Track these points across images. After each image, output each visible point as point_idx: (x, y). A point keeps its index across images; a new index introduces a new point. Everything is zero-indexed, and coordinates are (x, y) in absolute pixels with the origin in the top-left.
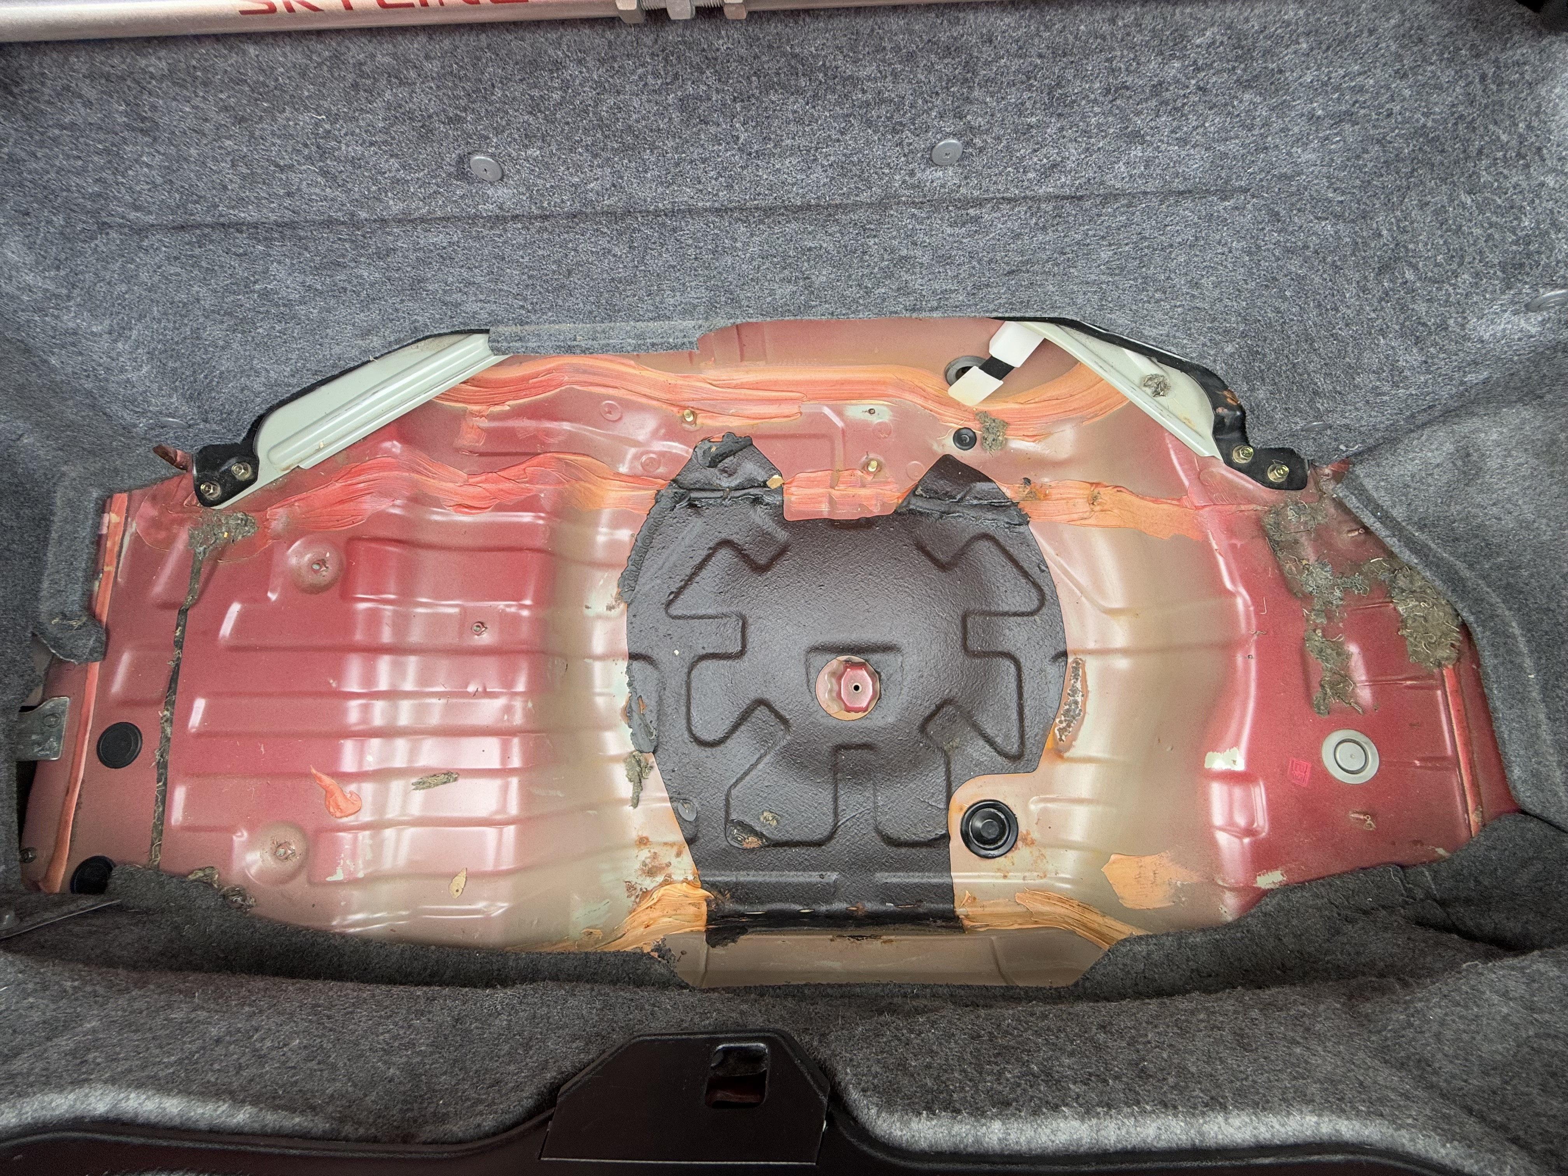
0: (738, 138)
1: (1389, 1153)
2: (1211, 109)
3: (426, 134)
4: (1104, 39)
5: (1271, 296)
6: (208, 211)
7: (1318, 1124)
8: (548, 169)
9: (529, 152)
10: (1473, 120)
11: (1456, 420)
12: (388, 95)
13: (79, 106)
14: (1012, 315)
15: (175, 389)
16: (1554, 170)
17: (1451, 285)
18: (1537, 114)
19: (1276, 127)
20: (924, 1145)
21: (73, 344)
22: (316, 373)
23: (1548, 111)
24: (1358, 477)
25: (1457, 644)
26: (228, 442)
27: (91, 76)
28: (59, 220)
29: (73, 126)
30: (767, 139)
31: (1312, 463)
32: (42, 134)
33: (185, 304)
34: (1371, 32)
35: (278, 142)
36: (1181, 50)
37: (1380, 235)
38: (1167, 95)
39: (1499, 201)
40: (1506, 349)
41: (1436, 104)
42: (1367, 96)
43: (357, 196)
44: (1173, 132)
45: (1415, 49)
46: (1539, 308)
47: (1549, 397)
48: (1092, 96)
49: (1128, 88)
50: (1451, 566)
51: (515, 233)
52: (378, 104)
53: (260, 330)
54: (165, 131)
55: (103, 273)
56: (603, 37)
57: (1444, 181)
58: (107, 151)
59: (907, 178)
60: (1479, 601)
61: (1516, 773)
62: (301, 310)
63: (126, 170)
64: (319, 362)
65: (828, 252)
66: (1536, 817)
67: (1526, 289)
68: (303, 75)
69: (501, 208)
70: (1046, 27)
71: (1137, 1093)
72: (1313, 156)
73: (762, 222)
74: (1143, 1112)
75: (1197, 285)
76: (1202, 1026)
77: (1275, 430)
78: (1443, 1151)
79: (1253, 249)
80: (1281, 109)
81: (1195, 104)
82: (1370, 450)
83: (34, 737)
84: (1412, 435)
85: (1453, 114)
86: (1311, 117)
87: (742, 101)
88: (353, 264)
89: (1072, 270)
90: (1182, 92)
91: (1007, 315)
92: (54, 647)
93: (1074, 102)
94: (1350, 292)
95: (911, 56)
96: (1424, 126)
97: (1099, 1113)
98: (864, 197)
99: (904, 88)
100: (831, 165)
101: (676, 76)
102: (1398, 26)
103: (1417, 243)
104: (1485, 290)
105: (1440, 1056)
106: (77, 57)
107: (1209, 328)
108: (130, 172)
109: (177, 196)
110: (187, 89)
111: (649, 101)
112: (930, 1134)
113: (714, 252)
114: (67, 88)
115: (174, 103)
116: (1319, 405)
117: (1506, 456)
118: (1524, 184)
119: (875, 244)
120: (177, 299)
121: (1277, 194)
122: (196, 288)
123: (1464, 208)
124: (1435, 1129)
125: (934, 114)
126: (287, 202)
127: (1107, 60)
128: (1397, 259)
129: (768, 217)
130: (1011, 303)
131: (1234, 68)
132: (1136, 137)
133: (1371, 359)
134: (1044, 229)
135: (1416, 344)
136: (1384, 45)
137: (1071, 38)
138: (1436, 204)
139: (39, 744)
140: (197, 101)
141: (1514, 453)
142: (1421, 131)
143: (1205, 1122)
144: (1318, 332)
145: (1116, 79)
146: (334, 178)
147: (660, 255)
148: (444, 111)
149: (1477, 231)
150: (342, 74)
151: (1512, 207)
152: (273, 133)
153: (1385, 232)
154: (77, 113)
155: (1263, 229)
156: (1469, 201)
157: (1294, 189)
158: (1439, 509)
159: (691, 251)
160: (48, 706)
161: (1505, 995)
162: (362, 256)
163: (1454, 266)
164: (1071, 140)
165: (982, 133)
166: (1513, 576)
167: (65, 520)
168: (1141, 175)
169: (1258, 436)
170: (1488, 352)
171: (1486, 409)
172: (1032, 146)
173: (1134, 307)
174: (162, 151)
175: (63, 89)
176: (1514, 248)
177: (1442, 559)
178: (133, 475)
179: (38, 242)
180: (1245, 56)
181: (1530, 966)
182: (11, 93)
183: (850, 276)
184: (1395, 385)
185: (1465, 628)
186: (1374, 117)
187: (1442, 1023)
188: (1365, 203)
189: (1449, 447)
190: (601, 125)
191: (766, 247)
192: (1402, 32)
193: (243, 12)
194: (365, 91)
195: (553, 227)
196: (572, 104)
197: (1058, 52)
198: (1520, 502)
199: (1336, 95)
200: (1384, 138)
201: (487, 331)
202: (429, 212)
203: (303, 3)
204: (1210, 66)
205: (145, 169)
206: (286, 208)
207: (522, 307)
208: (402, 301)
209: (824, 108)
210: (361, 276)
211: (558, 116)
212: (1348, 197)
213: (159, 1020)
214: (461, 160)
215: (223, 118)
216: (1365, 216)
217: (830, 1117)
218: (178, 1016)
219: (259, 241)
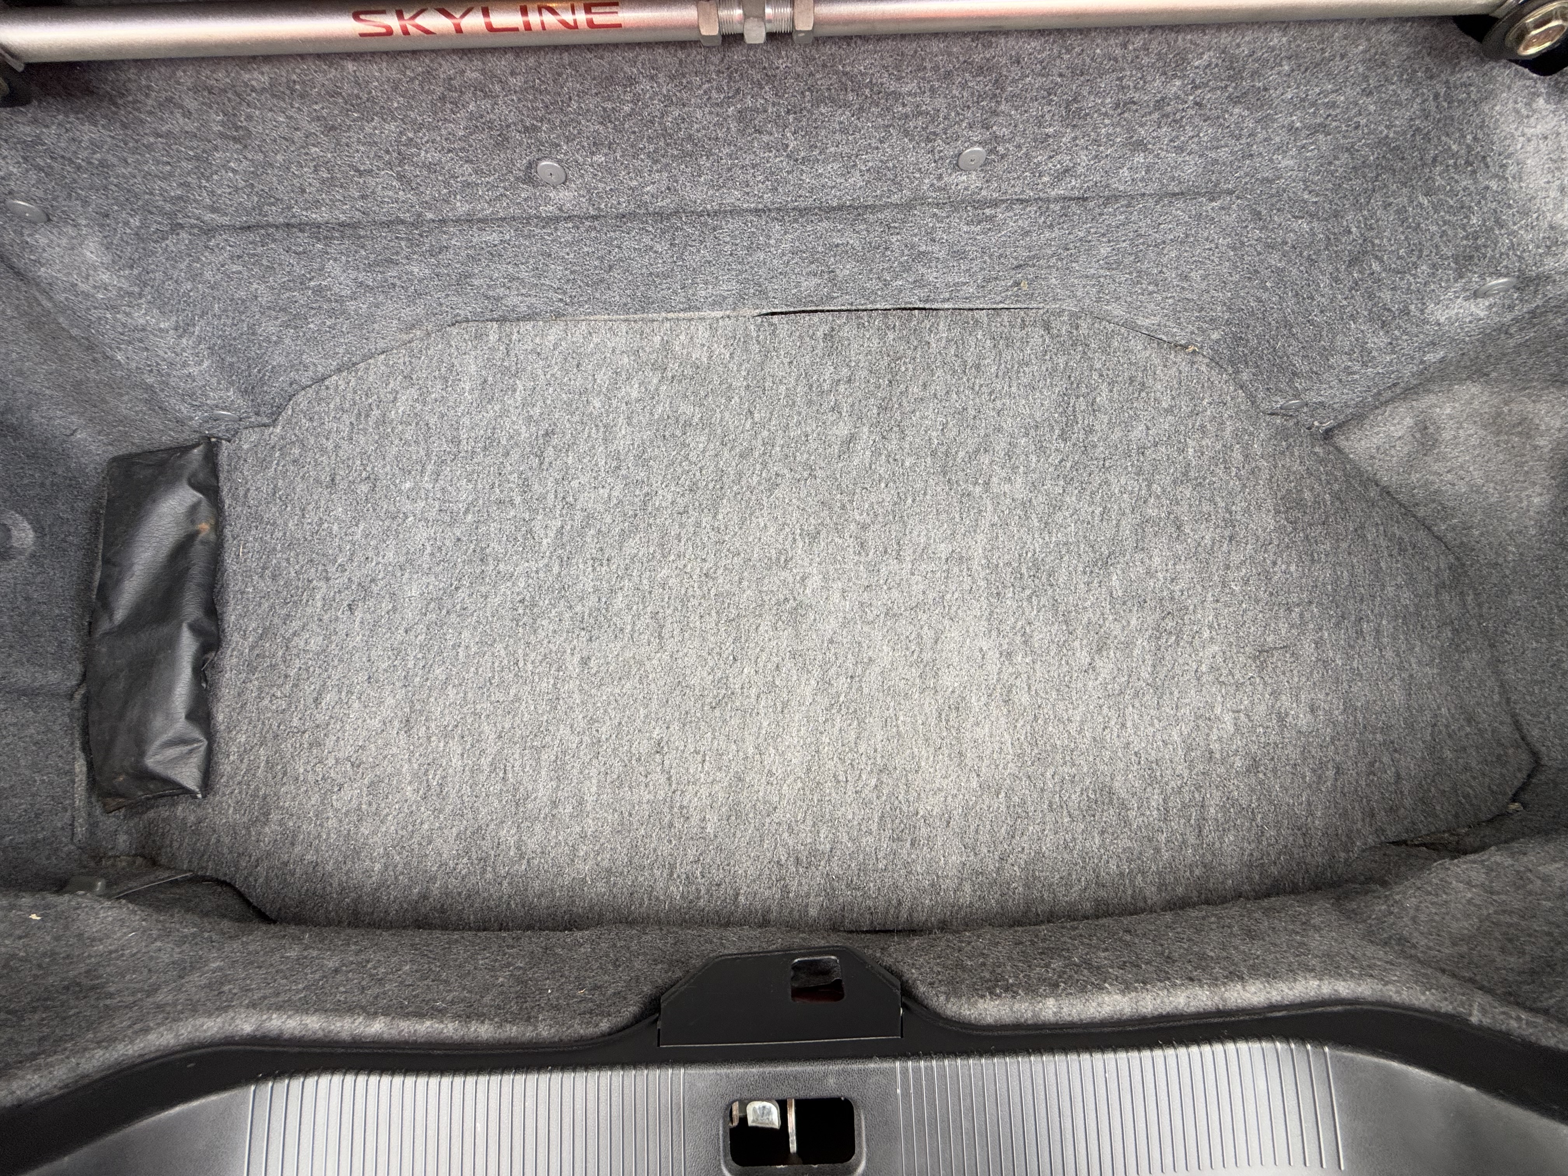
0: (787, 146)
1: (1380, 1004)
2: (1205, 121)
3: (502, 142)
4: (1116, 60)
5: (1253, 287)
6: (282, 213)
7: (1319, 986)
8: (610, 173)
9: (595, 158)
10: (1429, 132)
11: (1415, 397)
12: (472, 107)
13: (178, 116)
15: (232, 383)
16: (1497, 176)
17: (1412, 275)
18: (1481, 128)
19: (1260, 137)
20: (990, 1020)
21: (141, 340)
23: (1491, 125)
27: (195, 89)
28: (135, 222)
29: (169, 134)
30: (813, 147)
32: (137, 141)
33: (243, 301)
34: (1342, 57)
35: (362, 148)
36: (1182, 71)
37: (1350, 232)
38: (1168, 109)
39: (1451, 203)
40: (1459, 330)
41: (1396, 118)
42: (1338, 111)
43: (427, 199)
44: (1171, 141)
45: (1379, 71)
46: (1485, 295)
47: (1494, 375)
48: (1104, 110)
49: (1135, 103)
51: (565, 232)
52: (462, 114)
53: (312, 326)
54: (256, 139)
55: (170, 272)
56: (675, 56)
57: (1404, 184)
58: (197, 158)
59: (935, 182)
62: (351, 305)
63: (212, 174)
65: (853, 248)
67: (1476, 278)
68: (395, 89)
69: (560, 210)
70: (1067, 50)
71: (1167, 973)
72: (1291, 163)
73: (796, 221)
74: (1174, 985)
75: (1186, 278)
76: (1214, 926)
78: (1423, 998)
79: (1238, 245)
80: (1265, 121)
81: (1192, 117)
82: (1341, 426)
84: (1377, 411)
85: (1411, 127)
86: (1291, 128)
87: (795, 113)
88: (405, 262)
89: (1074, 265)
90: (1181, 107)
91: (1013, 307)
93: (1087, 115)
94: (1324, 281)
95: (948, 75)
96: (1387, 137)
97: (1136, 988)
98: (895, 199)
99: (940, 102)
100: (868, 170)
101: (738, 91)
102: (1365, 52)
103: (1382, 239)
104: (1441, 279)
105: (1416, 934)
106: (184, 72)
107: (1197, 317)
108: (215, 177)
109: (256, 199)
110: (284, 100)
111: (711, 113)
112: (995, 1012)
113: (749, 248)
115: (270, 114)
116: (1297, 385)
117: (1458, 428)
118: (1472, 188)
119: (898, 240)
120: (237, 296)
121: (1260, 196)
122: (255, 286)
123: (1422, 208)
124: (1416, 982)
125: (964, 125)
126: (359, 204)
127: (1118, 79)
128: (1365, 253)
129: (802, 217)
130: (1017, 296)
131: (1226, 86)
132: (1140, 146)
133: (1343, 342)
134: (1051, 226)
135: (1382, 327)
136: (1353, 67)
137: (1088, 60)
138: (1398, 205)
140: (290, 113)
141: (1465, 425)
142: (1383, 141)
143: (1226, 991)
144: (1296, 318)
145: (1125, 94)
146: (409, 182)
147: (699, 251)
148: (522, 121)
149: (1434, 228)
150: (432, 87)
151: (1462, 208)
152: (359, 141)
153: (1354, 230)
154: (177, 122)
155: (1247, 227)
156: (1426, 202)
157: (1274, 191)
158: (1401, 478)
159: (728, 248)
161: (1469, 884)
162: (415, 253)
163: (1414, 259)
164: (1082, 149)
165: (1005, 141)
168: (1142, 180)
170: (1444, 334)
171: (1441, 386)
172: (1049, 153)
173: (1129, 299)
174: (250, 157)
175: (166, 100)
176: (1465, 242)
179: (115, 242)
180: (1236, 76)
181: (1489, 859)
182: (115, 104)
183: (871, 270)
184: (1365, 364)
186: (1344, 128)
187: (1417, 909)
188: (1336, 204)
189: (1409, 421)
190: (665, 134)
191: (797, 244)
192: (1368, 57)
193: (362, 35)
194: (451, 103)
195: (602, 225)
196: (641, 115)
197: (1077, 72)
198: (1471, 469)
199: (1312, 110)
200: (1352, 147)
202: (492, 213)
203: (418, 27)
204: (1206, 85)
205: (231, 175)
206: (357, 209)
207: (561, 300)
208: (448, 295)
209: (868, 120)
210: (412, 272)
211: (626, 126)
212: (1322, 199)
213: (277, 956)
214: (531, 165)
215: (314, 128)
216: (1336, 215)
217: (904, 1006)
218: (292, 954)
219: (319, 240)
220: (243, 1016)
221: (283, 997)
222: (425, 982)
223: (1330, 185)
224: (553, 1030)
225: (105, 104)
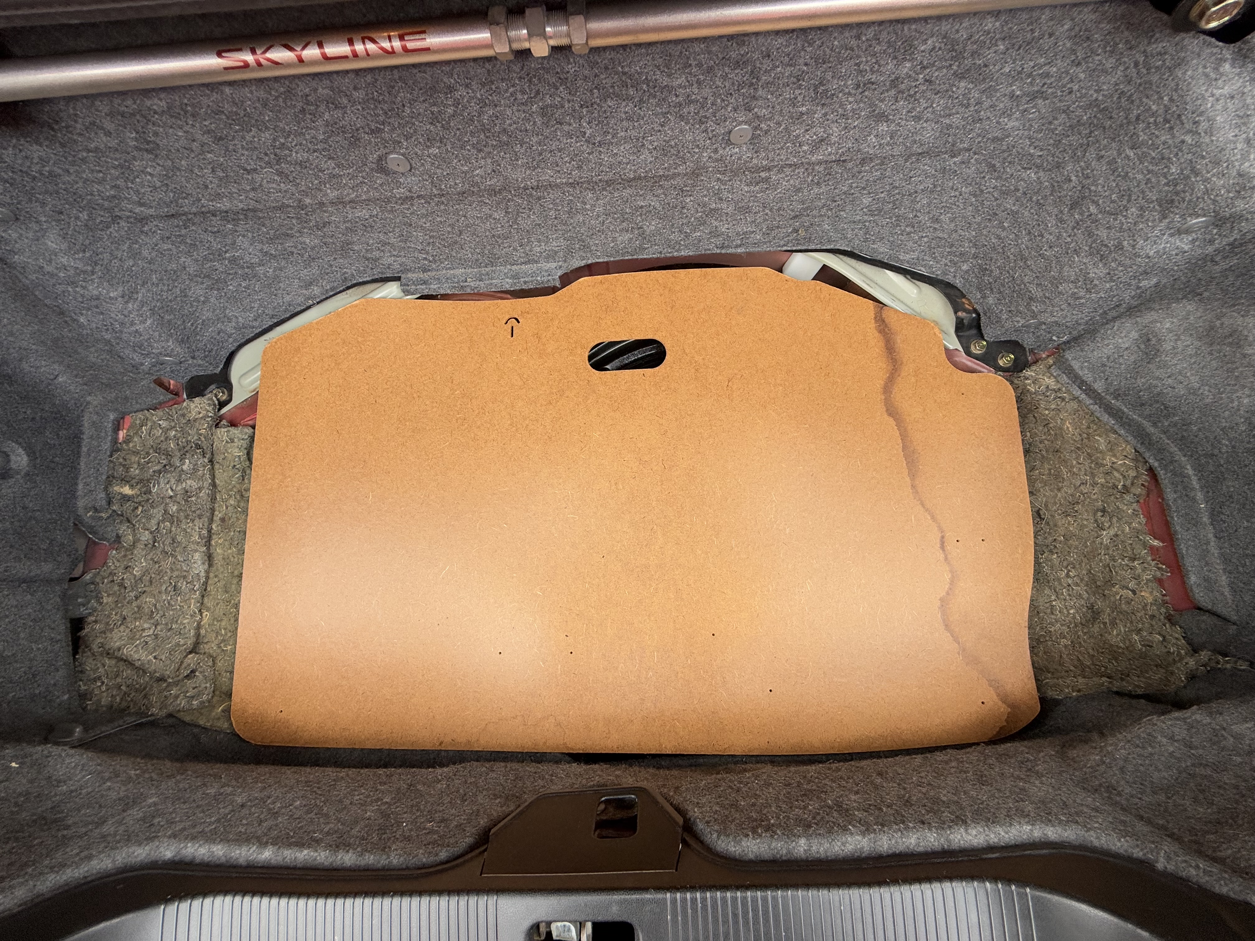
0: (585, 133)
1: (1082, 847)
2: (936, 94)
3: (355, 142)
4: (853, 50)
5: (994, 227)
7: (1031, 830)
8: (445, 162)
9: (430, 151)
10: (1132, 95)
11: (1138, 314)
12: (327, 116)
13: (102, 135)
14: (799, 248)
15: (171, 335)
16: (1191, 131)
17: (1123, 216)
18: (1176, 90)
19: (986, 104)
20: (751, 856)
21: (97, 307)
22: (272, 317)
23: (1184, 88)
24: (1067, 360)
25: (1146, 484)
26: (210, 373)
27: (111, 114)
28: (84, 216)
29: (97, 150)
30: (607, 133)
31: (1032, 351)
32: (74, 156)
33: (175, 272)
34: (1051, 35)
35: (246, 153)
36: (910, 55)
37: (1070, 180)
38: (903, 87)
39: (1153, 155)
40: (1167, 262)
41: (1104, 83)
42: (1053, 79)
43: (303, 188)
44: (909, 112)
45: (1085, 45)
46: (1188, 232)
47: (1206, 294)
48: (847, 90)
49: (873, 83)
50: (1139, 425)
51: (420, 207)
52: (320, 122)
53: (231, 287)
54: (164, 150)
55: (116, 253)
56: (484, 67)
57: (1113, 139)
58: (121, 166)
59: (712, 155)
60: (1161, 450)
61: (1193, 579)
62: (260, 270)
63: (135, 178)
64: (275, 308)
65: (655, 209)
66: (1208, 611)
67: (1177, 218)
68: (265, 105)
69: (410, 191)
70: (809, 44)
71: (903, 816)
72: (1016, 124)
73: (604, 189)
74: (907, 828)
75: (937, 221)
76: (953, 770)
77: (1003, 327)
78: (1119, 844)
79: (978, 193)
80: (989, 91)
81: (924, 92)
82: (1075, 339)
83: (79, 600)
84: (1107, 326)
85: (1116, 91)
86: (1012, 96)
87: (587, 107)
88: (298, 235)
89: (842, 213)
90: (913, 84)
91: (794, 248)
92: (90, 533)
93: (833, 95)
94: (1052, 222)
95: (710, 69)
96: (1096, 100)
97: (875, 830)
98: (681, 170)
99: (707, 92)
100: (655, 148)
101: (538, 92)
102: (1070, 30)
103: (1097, 186)
104: (1148, 220)
105: (1122, 783)
106: (102, 103)
107: (949, 252)
108: (137, 180)
109: (172, 195)
110: (180, 119)
111: (519, 111)
112: (755, 849)
113: (569, 213)
114: (93, 124)
115: (171, 130)
116: (1034, 308)
117: (1176, 340)
118: (1170, 142)
119: (691, 201)
120: (169, 268)
121: (993, 151)
122: (183, 259)
123: (1129, 160)
124: (1114, 830)
125: (729, 109)
126: (252, 195)
127: (856, 64)
128: (1083, 198)
129: (609, 186)
130: (797, 240)
131: (951, 65)
132: (882, 117)
133: (1070, 273)
134: (818, 184)
135: (1101, 260)
136: (1061, 43)
137: (828, 51)
138: (1109, 157)
139: (84, 606)
140: (186, 128)
141: (1182, 337)
142: (1094, 104)
143: (951, 833)
144: (1030, 253)
145: (864, 77)
146: (287, 176)
147: (529, 217)
148: (368, 125)
149: (1140, 177)
150: (293, 103)
151: (1163, 159)
152: (243, 147)
153: (1073, 178)
154: (101, 141)
155: (984, 177)
156: (1132, 154)
157: (1005, 147)
158: (1129, 382)
159: (552, 213)
160: (88, 577)
161: (1172, 738)
162: (305, 228)
163: (1125, 203)
164: (833, 122)
165: (767, 120)
166: (1186, 430)
167: (91, 437)
168: (888, 144)
169: (991, 333)
170: (1155, 265)
171: (1160, 304)
172: (804, 127)
173: (891, 239)
174: (161, 164)
175: (91, 124)
176: (1166, 188)
177: (1133, 420)
178: (139, 401)
179: (70, 233)
180: (958, 57)
181: (1191, 717)
182: (53, 129)
183: (673, 225)
184: (1089, 291)
185: (1151, 471)
186: (1059, 94)
188: (1058, 157)
189: (1134, 335)
190: (484, 129)
191: (608, 207)
192: (1073, 34)
193: (226, 69)
194: (310, 114)
195: (448, 201)
196: (462, 115)
197: (820, 61)
198: (1188, 374)
199: (1029, 80)
200: (1068, 109)
201: (398, 279)
202: (357, 196)
203: (269, 60)
204: (933, 65)
205: (148, 177)
206: (251, 199)
207: (425, 259)
208: (335, 259)
209: (648, 109)
210: (304, 242)
211: (452, 124)
212: (1045, 152)
213: (199, 794)
214: (380, 159)
215: (206, 139)
216: (1058, 166)
217: (684, 842)
218: (212, 791)
219: (229, 221)
220: (166, 844)
221: (199, 829)
222: (309, 816)
223: (1052, 141)
224: (402, 859)
225: (45, 129)
